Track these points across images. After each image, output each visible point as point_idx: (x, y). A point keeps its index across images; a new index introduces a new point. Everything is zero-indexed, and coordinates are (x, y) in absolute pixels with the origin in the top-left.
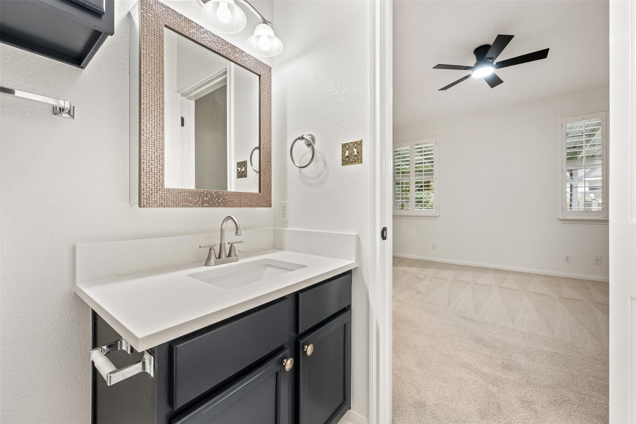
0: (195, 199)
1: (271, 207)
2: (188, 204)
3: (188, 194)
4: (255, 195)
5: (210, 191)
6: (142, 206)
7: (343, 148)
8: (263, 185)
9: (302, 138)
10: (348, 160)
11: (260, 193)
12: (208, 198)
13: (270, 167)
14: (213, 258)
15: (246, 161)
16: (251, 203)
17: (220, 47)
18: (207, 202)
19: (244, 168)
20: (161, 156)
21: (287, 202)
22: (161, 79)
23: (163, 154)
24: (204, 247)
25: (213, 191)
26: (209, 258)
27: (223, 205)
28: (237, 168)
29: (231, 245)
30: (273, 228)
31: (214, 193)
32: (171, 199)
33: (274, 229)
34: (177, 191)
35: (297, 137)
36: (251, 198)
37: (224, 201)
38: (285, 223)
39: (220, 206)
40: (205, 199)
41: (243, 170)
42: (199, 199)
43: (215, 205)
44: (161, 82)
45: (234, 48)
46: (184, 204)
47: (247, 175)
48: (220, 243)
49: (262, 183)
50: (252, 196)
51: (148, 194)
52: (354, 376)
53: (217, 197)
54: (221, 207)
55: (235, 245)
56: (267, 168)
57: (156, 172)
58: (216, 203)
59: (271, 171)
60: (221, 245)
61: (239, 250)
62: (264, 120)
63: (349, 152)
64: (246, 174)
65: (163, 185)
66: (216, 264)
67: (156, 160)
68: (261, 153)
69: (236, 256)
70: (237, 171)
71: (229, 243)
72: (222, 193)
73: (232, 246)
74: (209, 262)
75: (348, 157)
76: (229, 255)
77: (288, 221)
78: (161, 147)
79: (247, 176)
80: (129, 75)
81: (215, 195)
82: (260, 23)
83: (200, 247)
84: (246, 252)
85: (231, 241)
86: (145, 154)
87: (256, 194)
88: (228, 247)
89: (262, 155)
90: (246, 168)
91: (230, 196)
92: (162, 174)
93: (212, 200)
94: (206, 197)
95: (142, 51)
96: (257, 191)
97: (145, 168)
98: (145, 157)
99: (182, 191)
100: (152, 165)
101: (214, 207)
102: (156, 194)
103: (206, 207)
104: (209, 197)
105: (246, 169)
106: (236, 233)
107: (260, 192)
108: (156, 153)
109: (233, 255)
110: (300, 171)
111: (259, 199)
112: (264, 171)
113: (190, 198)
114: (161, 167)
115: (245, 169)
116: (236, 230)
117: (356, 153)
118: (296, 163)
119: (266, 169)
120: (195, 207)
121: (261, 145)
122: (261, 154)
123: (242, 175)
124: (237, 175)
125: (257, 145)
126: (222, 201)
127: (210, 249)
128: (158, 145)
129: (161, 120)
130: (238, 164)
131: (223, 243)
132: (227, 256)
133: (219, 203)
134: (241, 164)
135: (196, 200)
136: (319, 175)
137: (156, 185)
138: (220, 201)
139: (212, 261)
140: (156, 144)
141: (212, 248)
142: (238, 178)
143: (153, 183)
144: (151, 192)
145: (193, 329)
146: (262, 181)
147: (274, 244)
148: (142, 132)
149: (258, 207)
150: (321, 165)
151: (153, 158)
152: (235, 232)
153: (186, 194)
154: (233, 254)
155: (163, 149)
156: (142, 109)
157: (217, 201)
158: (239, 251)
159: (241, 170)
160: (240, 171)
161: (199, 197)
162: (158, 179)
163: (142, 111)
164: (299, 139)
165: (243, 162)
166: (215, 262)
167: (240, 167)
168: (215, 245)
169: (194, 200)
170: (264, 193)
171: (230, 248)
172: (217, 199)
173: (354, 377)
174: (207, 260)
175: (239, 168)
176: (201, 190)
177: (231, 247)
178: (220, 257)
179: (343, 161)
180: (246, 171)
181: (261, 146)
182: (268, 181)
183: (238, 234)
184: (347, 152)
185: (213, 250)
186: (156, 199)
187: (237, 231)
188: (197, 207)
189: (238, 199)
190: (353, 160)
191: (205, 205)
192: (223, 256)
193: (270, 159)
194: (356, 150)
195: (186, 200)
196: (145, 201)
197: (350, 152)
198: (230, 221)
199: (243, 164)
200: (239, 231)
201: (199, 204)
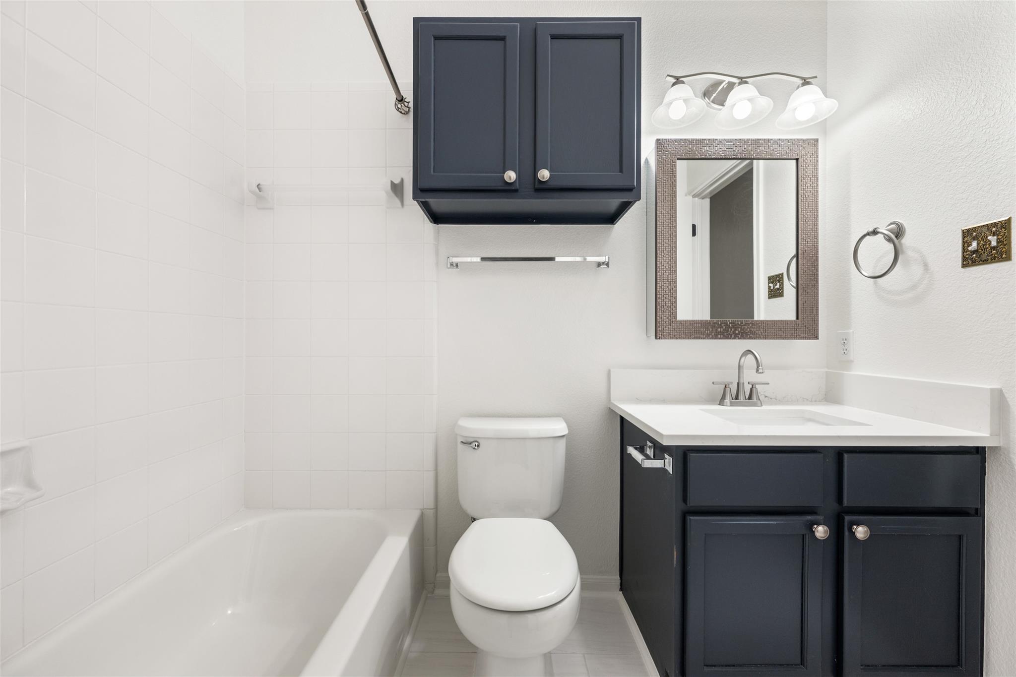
0: (708, 330)
1: (818, 339)
2: (700, 336)
3: (700, 325)
4: (789, 323)
5: (725, 321)
6: (658, 338)
7: (964, 237)
8: (802, 309)
9: (875, 232)
10: (976, 257)
11: (798, 320)
12: (722, 329)
13: (815, 282)
14: (728, 397)
15: (783, 274)
16: (782, 334)
17: (737, 150)
18: (722, 333)
19: (778, 284)
20: (674, 289)
21: (851, 331)
22: (674, 214)
23: (676, 287)
24: (717, 384)
25: (729, 321)
26: (724, 397)
27: (741, 337)
28: (769, 284)
29: (752, 386)
30: (827, 370)
31: (730, 323)
32: (683, 330)
33: (826, 372)
34: (689, 323)
35: (865, 232)
36: (782, 327)
37: (742, 331)
38: (847, 364)
39: (737, 338)
40: (719, 330)
41: (778, 286)
42: (712, 330)
43: (731, 336)
44: (674, 217)
45: (756, 141)
46: (696, 336)
47: (783, 293)
48: (737, 381)
49: (800, 306)
50: (784, 325)
51: (663, 327)
52: (992, 640)
53: (734, 328)
54: (739, 339)
55: (757, 386)
56: (811, 284)
57: (669, 305)
58: (732, 335)
59: (818, 288)
60: (738, 383)
61: (767, 395)
62: (805, 218)
63: (978, 244)
64: (783, 291)
65: (675, 317)
66: (732, 405)
67: (669, 294)
68: (800, 264)
69: (759, 400)
70: (769, 289)
71: (749, 383)
72: (739, 323)
73: (754, 387)
74: (723, 401)
75: (975, 252)
76: (750, 398)
77: (852, 361)
78: (674, 280)
79: (784, 295)
80: (646, 217)
81: (731, 325)
82: (798, 87)
83: (713, 383)
84: (776, 400)
85: (752, 381)
86: (660, 289)
87: (791, 321)
88: (748, 388)
89: (801, 268)
90: (783, 283)
91: (751, 325)
92: (675, 307)
93: (728, 331)
94: (721, 328)
95: (658, 194)
96: (794, 318)
97: (660, 303)
98: (660, 292)
99: (693, 323)
100: (666, 298)
101: (730, 339)
102: (669, 327)
103: (720, 338)
104: (724, 327)
105: (782, 285)
106: (757, 371)
107: (797, 318)
108: (669, 287)
109: (755, 399)
110: (875, 283)
111: (795, 327)
112: (804, 289)
113: (702, 329)
114: (674, 300)
115: (780, 286)
116: (756, 367)
117: (994, 244)
118: (865, 272)
119: (808, 285)
120: (708, 339)
121: (800, 253)
122: (800, 266)
123: (775, 293)
124: (769, 295)
125: (794, 252)
126: (739, 332)
127: (724, 387)
128: (671, 278)
129: (674, 254)
130: (769, 278)
131: (741, 381)
132: (747, 398)
133: (736, 334)
134: (776, 279)
135: (709, 332)
136: (914, 287)
137: (669, 318)
138: (737, 332)
139: (728, 400)
140: (669, 278)
141: (727, 386)
142: (769, 298)
143: (667, 316)
144: (665, 324)
145: (703, 443)
146: (800, 302)
147: (826, 395)
148: (658, 270)
149: (794, 339)
150: (917, 270)
151: (667, 292)
152: (755, 371)
153: (698, 325)
154: (754, 397)
155: (675, 282)
156: (658, 248)
157: (734, 332)
158: (766, 397)
159: (774, 287)
160: (772, 288)
161: (712, 328)
162: (672, 311)
163: (658, 250)
164: (868, 234)
165: (777, 276)
166: (731, 402)
167: (772, 283)
168: (732, 383)
169: (707, 332)
170: (805, 320)
171: (751, 389)
172: (733, 330)
173: (990, 641)
174: (722, 399)
175: (771, 285)
176: (714, 321)
177: (752, 387)
178: (737, 398)
179: (964, 259)
180: (783, 288)
181: (800, 255)
182: (812, 303)
183: (759, 372)
184: (974, 244)
185: (728, 389)
186: (669, 331)
187: (758, 367)
188: (710, 339)
189: (762, 329)
190: (988, 255)
191: (719, 336)
192: (741, 397)
193: (815, 271)
194: (995, 237)
195: (698, 332)
196: (660, 333)
197: (982, 242)
198: (750, 356)
199: (778, 279)
200: (760, 367)
201: (712, 336)
